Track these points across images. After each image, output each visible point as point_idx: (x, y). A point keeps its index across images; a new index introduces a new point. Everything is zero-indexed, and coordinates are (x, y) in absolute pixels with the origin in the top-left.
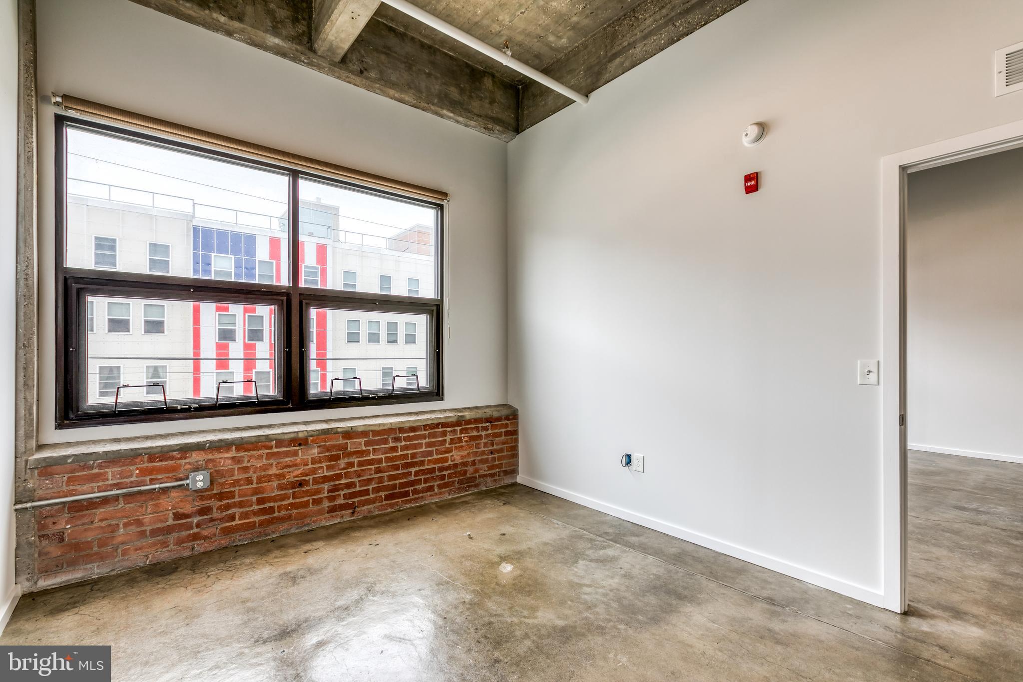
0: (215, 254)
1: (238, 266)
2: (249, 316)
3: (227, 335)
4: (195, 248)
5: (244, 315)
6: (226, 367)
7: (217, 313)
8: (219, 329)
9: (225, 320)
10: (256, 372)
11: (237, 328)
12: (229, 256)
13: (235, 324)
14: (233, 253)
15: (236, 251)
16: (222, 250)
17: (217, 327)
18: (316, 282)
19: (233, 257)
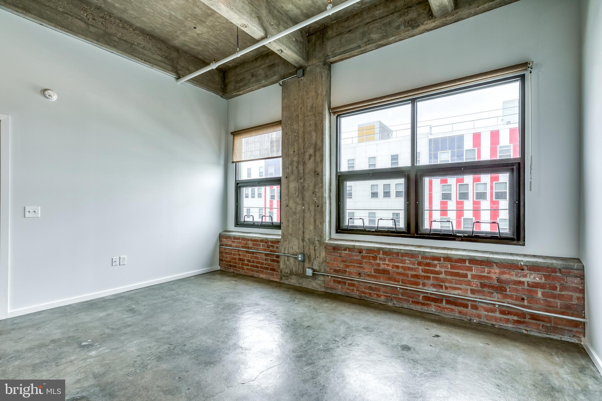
0: (440, 152)
1: (453, 155)
2: (459, 185)
3: (446, 197)
4: (430, 150)
5: (457, 184)
6: (446, 214)
7: (441, 184)
8: (442, 193)
9: (446, 188)
10: (464, 219)
11: (452, 192)
12: (448, 151)
13: (451, 190)
14: (449, 149)
15: (451, 148)
16: (444, 149)
17: (441, 193)
19: (450, 151)
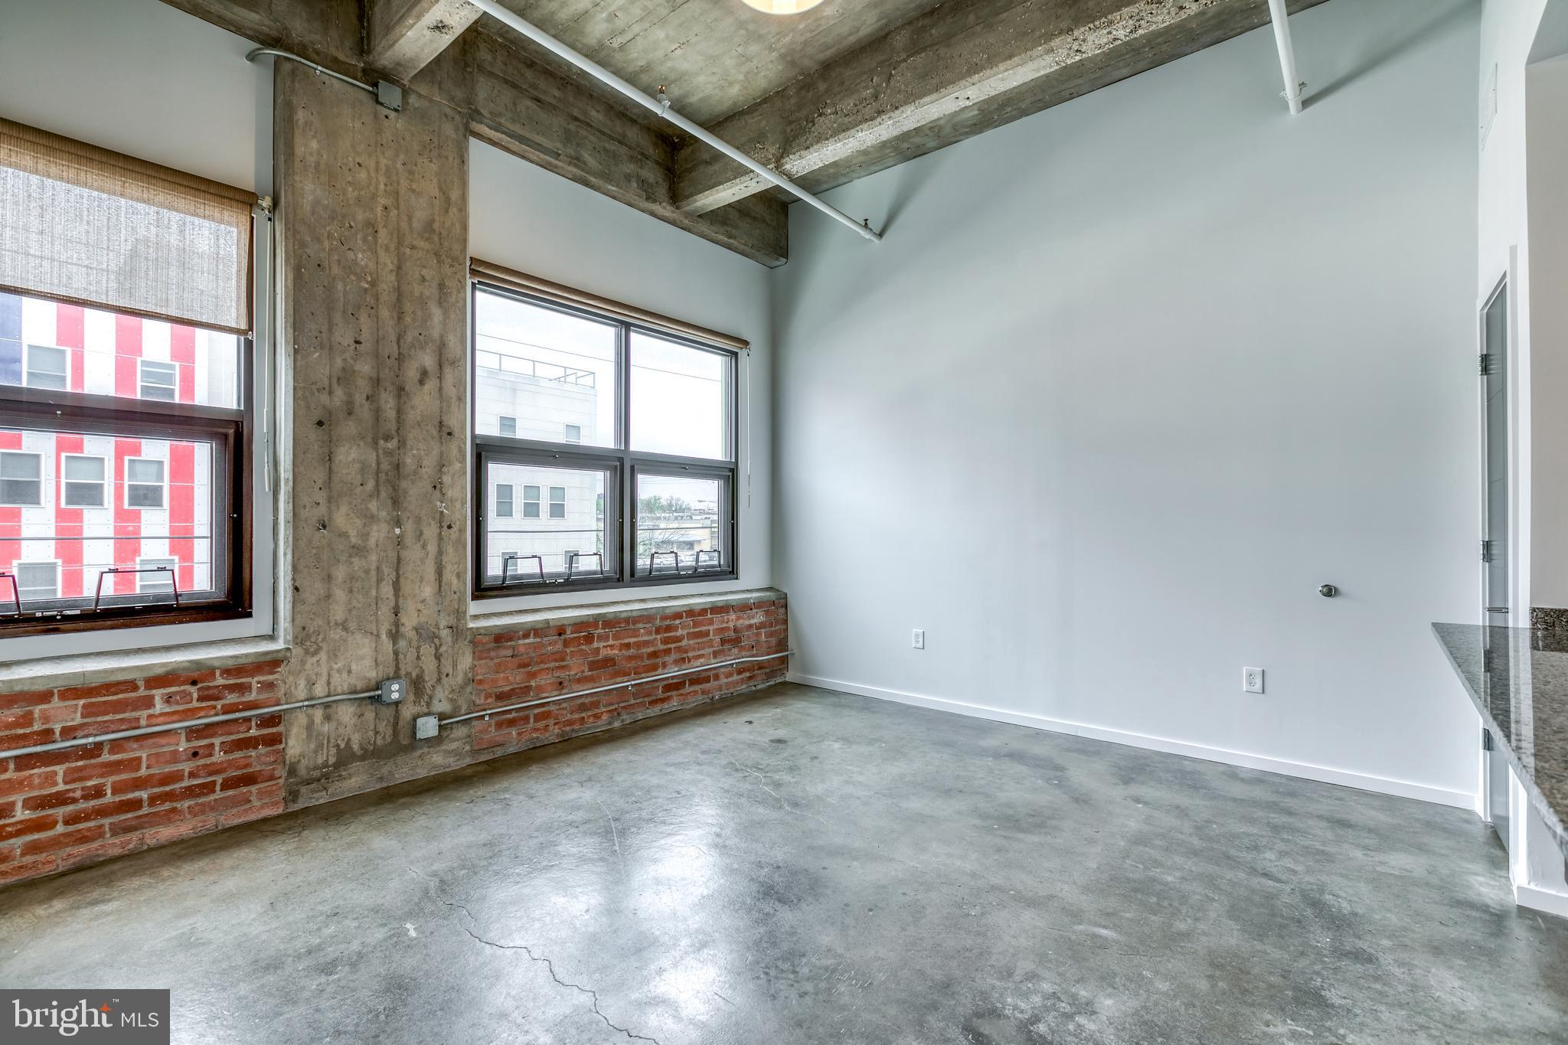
18: (171, 393)
